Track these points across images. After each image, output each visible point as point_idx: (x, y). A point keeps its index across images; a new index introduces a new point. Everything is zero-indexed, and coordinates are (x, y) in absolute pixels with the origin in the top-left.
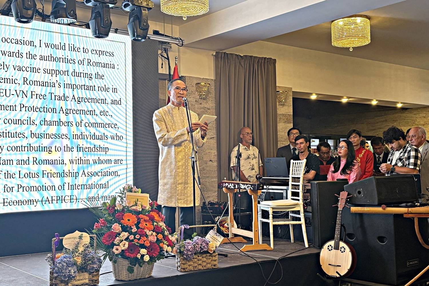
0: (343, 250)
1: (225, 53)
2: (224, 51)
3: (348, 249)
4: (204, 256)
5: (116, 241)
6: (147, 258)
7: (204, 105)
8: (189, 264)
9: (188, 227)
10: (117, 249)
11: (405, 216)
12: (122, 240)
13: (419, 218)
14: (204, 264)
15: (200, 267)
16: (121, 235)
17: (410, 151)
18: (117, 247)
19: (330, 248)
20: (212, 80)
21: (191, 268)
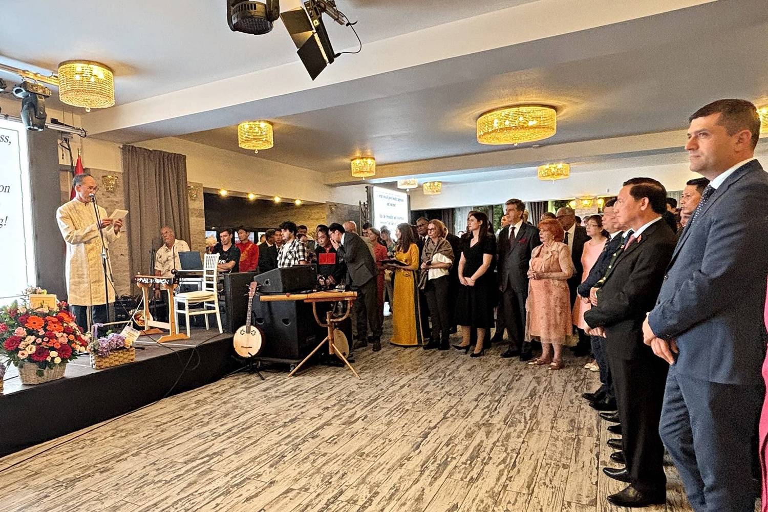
0: (253, 333)
1: (132, 146)
2: (131, 145)
3: (258, 332)
4: (120, 352)
5: (21, 346)
6: (58, 360)
7: (112, 198)
8: (104, 361)
9: (102, 325)
10: (23, 354)
11: (305, 301)
12: (29, 345)
13: (316, 303)
14: (121, 359)
15: (117, 363)
16: (26, 340)
17: (298, 245)
18: (23, 352)
19: (242, 332)
20: (120, 173)
21: (108, 365)
